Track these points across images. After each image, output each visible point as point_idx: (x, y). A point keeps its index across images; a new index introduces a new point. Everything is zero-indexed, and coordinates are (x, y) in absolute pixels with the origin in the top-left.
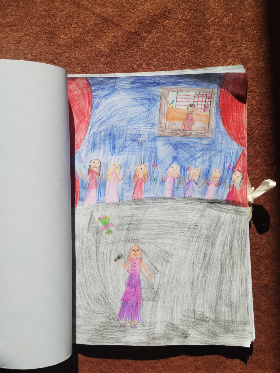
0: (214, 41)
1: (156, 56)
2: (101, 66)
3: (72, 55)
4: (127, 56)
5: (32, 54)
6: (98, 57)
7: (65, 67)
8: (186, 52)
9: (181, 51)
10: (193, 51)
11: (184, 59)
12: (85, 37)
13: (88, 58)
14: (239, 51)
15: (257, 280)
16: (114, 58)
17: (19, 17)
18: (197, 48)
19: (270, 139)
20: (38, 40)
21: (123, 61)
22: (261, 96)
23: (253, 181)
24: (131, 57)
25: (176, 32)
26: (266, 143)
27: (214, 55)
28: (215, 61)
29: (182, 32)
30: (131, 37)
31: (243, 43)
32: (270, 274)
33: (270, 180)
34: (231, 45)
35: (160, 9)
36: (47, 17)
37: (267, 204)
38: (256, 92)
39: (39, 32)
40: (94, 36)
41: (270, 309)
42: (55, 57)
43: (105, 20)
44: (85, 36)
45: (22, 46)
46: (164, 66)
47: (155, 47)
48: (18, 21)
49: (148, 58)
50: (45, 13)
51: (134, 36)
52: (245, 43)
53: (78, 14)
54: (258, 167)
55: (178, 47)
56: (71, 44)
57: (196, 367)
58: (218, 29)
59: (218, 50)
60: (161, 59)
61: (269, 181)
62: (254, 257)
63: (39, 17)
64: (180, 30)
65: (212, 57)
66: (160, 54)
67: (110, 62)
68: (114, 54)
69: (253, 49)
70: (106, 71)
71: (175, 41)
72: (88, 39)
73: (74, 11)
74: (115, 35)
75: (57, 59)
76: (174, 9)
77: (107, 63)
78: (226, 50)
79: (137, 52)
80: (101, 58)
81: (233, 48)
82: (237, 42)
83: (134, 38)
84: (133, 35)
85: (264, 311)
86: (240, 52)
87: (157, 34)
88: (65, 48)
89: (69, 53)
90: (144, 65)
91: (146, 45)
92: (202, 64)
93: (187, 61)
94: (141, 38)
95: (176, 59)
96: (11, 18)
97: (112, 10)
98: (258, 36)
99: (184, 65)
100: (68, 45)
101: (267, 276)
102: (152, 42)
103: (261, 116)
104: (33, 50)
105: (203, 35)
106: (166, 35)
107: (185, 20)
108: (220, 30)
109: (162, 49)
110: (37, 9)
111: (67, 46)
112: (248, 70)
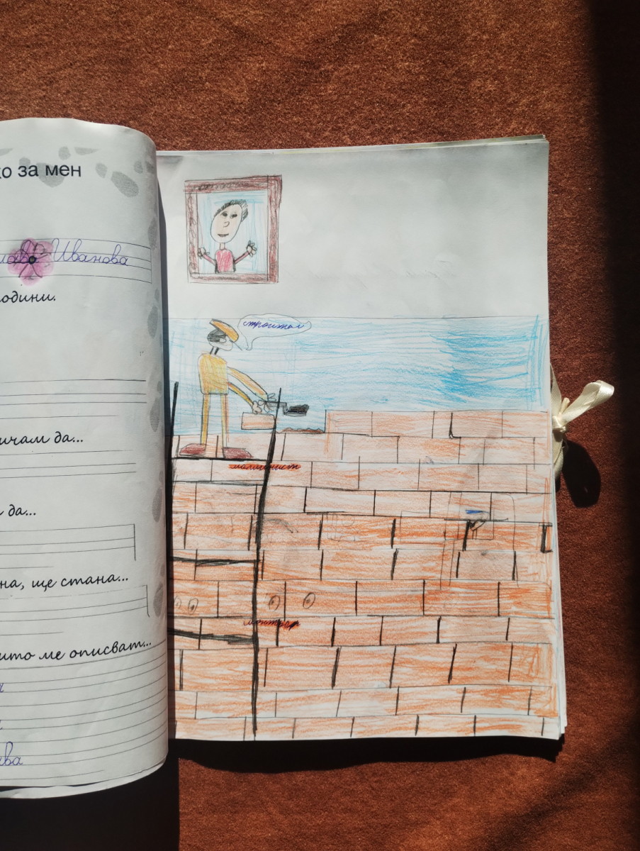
0: (479, 81)
1: (352, 112)
2: (232, 134)
3: (168, 111)
4: (289, 113)
5: (79, 107)
6: (225, 114)
7: (154, 135)
8: (420, 105)
9: (409, 103)
10: (434, 103)
11: (414, 120)
12: (197, 71)
13: (203, 116)
14: (535, 103)
15: (575, 598)
16: (261, 117)
17: (50, 25)
18: (442, 96)
19: (601, 293)
20: (92, 77)
21: (282, 123)
22: (582, 201)
23: (565, 384)
24: (299, 114)
25: (398, 62)
26: (594, 302)
27: (481, 112)
28: (482, 124)
29: (411, 62)
30: (300, 72)
31: (544, 87)
32: (604, 584)
33: (602, 382)
34: (516, 91)
35: (362, 11)
36: (112, 27)
37: (596, 434)
38: (571, 192)
39: (95, 59)
40: (218, 69)
41: (604, 661)
42: (131, 113)
43: (241, 33)
44: (197, 68)
45: (58, 89)
46: (371, 134)
47: (350, 92)
48: (47, 35)
49: (335, 118)
50: (107, 19)
51: (305, 70)
52: (547, 87)
53: (182, 20)
54: (575, 354)
55: (402, 94)
56: (168, 86)
57: (445, 791)
58: (488, 56)
59: (488, 101)
60: (365, 118)
61: (599, 384)
62: (570, 548)
63: (96, 27)
64: (405, 58)
65: (476, 115)
66: (362, 109)
67: (253, 125)
68: (261, 109)
69: (563, 99)
70: (243, 144)
71: (394, 79)
72: (204, 75)
73: (173, 14)
74: (262, 67)
75: (136, 119)
76: (393, 12)
77: (246, 127)
78: (505, 100)
79: (313, 104)
80: (233, 116)
81: (522, 96)
82: (530, 83)
83: (306, 74)
84: (303, 68)
85: (592, 666)
86: (536, 105)
87: (355, 66)
88: (153, 95)
89: (163, 106)
90: (327, 133)
91: (330, 89)
92: (454, 132)
93: (421, 124)
94: (321, 73)
95: (398, 120)
96: (33, 28)
97: (258, 12)
98: (575, 71)
99: (414, 132)
100: (160, 88)
101: (597, 591)
102: (346, 83)
103: (582, 244)
104: (82, 99)
105: (457, 68)
106: (375, 68)
107: (416, 36)
108: (492, 58)
109: (366, 98)
110: (90, 9)
111: (159, 91)
112: (555, 144)
